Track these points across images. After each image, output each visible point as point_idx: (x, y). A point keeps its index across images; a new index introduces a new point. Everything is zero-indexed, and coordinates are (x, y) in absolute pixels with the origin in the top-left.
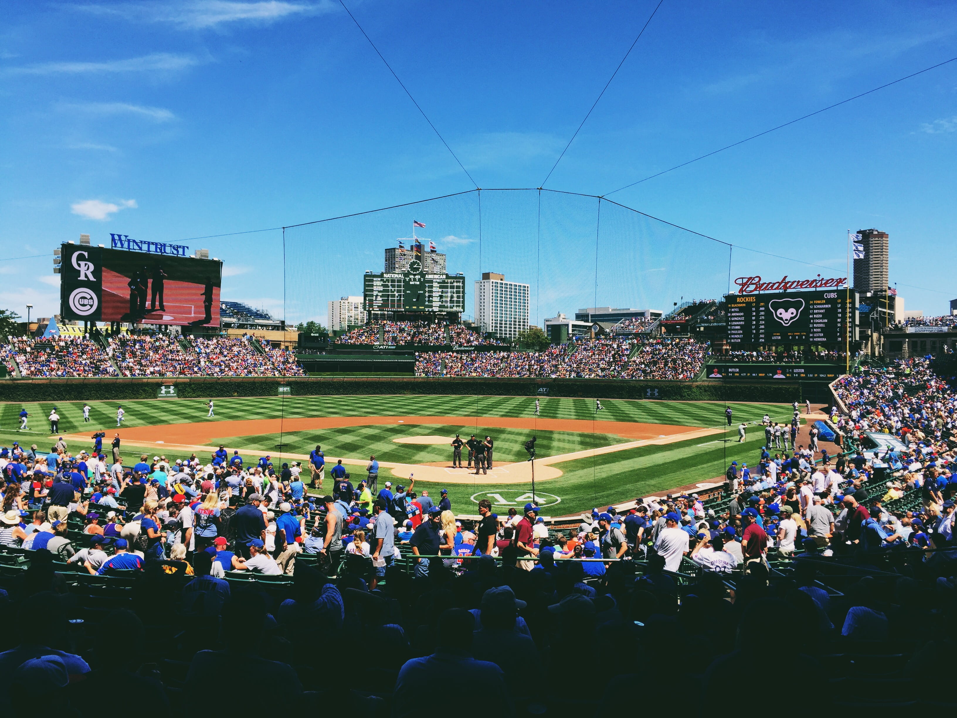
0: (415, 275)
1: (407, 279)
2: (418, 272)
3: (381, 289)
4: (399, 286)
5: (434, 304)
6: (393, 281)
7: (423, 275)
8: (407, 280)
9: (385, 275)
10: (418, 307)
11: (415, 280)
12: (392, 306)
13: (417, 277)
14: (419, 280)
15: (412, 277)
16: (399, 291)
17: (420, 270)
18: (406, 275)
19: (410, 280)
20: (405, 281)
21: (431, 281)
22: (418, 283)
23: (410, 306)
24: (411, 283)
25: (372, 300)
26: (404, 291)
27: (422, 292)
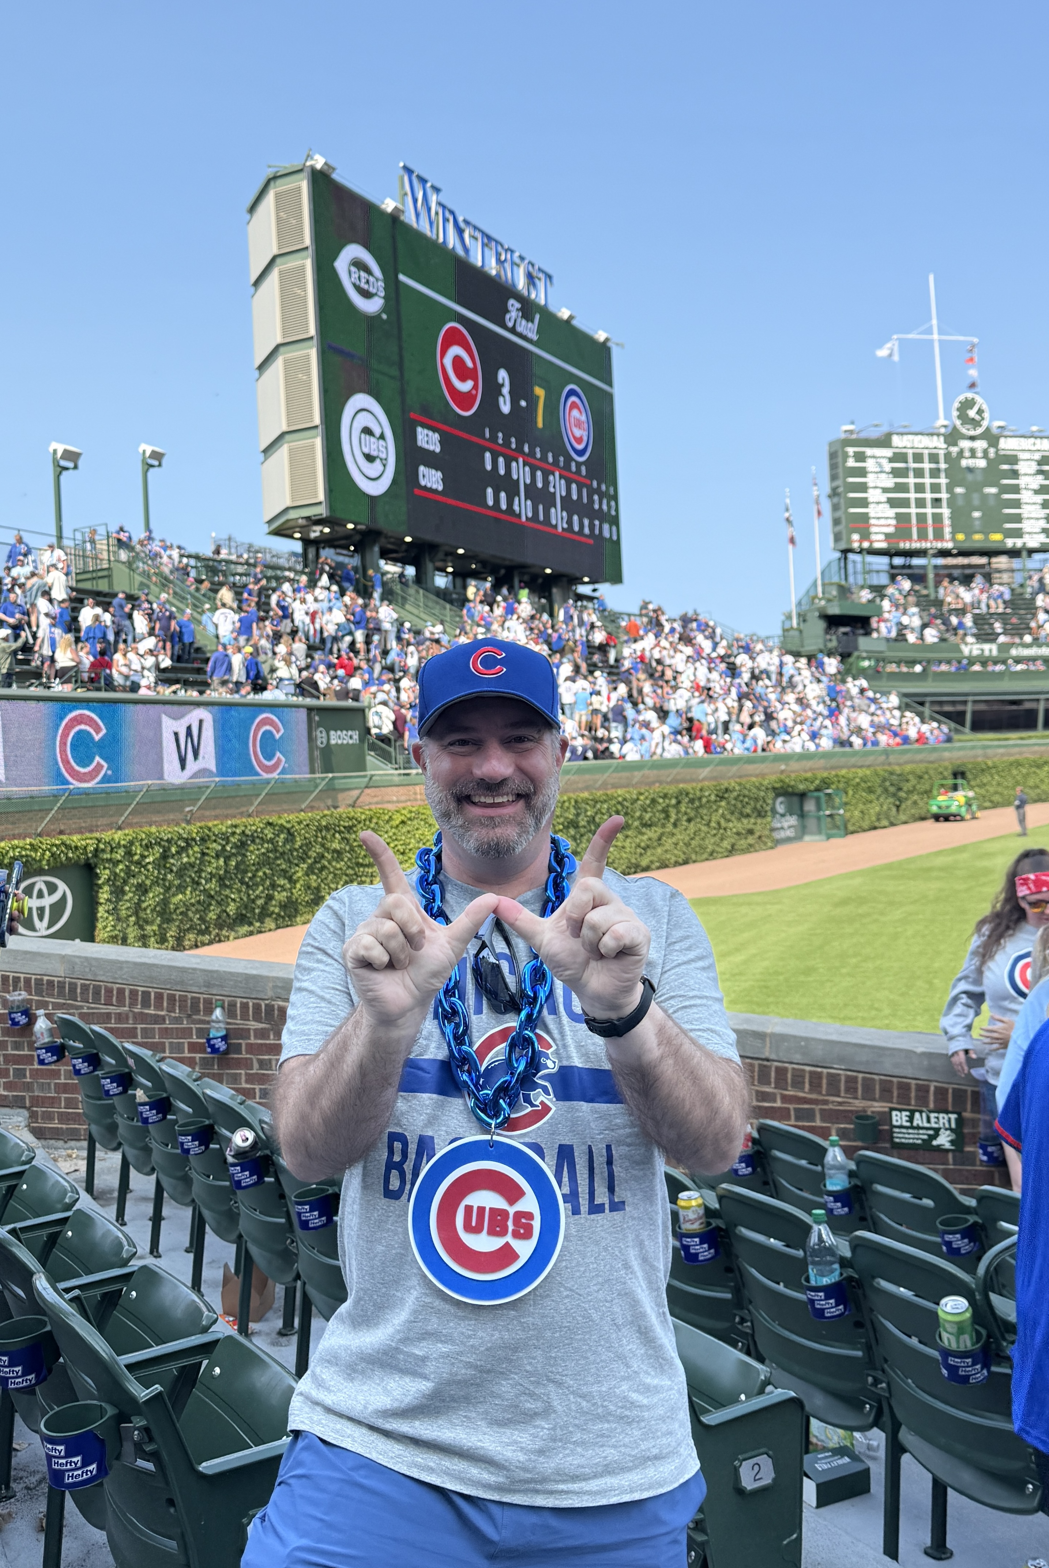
0: (972, 438)
1: (954, 450)
2: (979, 431)
3: (890, 482)
4: (935, 473)
5: (1026, 526)
6: (918, 458)
7: (992, 438)
8: (954, 455)
9: (896, 440)
10: (986, 534)
11: (973, 451)
12: (922, 536)
13: (981, 445)
14: (985, 452)
15: (965, 444)
16: (935, 488)
17: (985, 424)
18: (953, 436)
19: (961, 453)
20: (948, 455)
21: (1013, 460)
22: (982, 463)
23: (968, 535)
24: (964, 463)
25: (865, 517)
26: (950, 489)
27: (993, 490)
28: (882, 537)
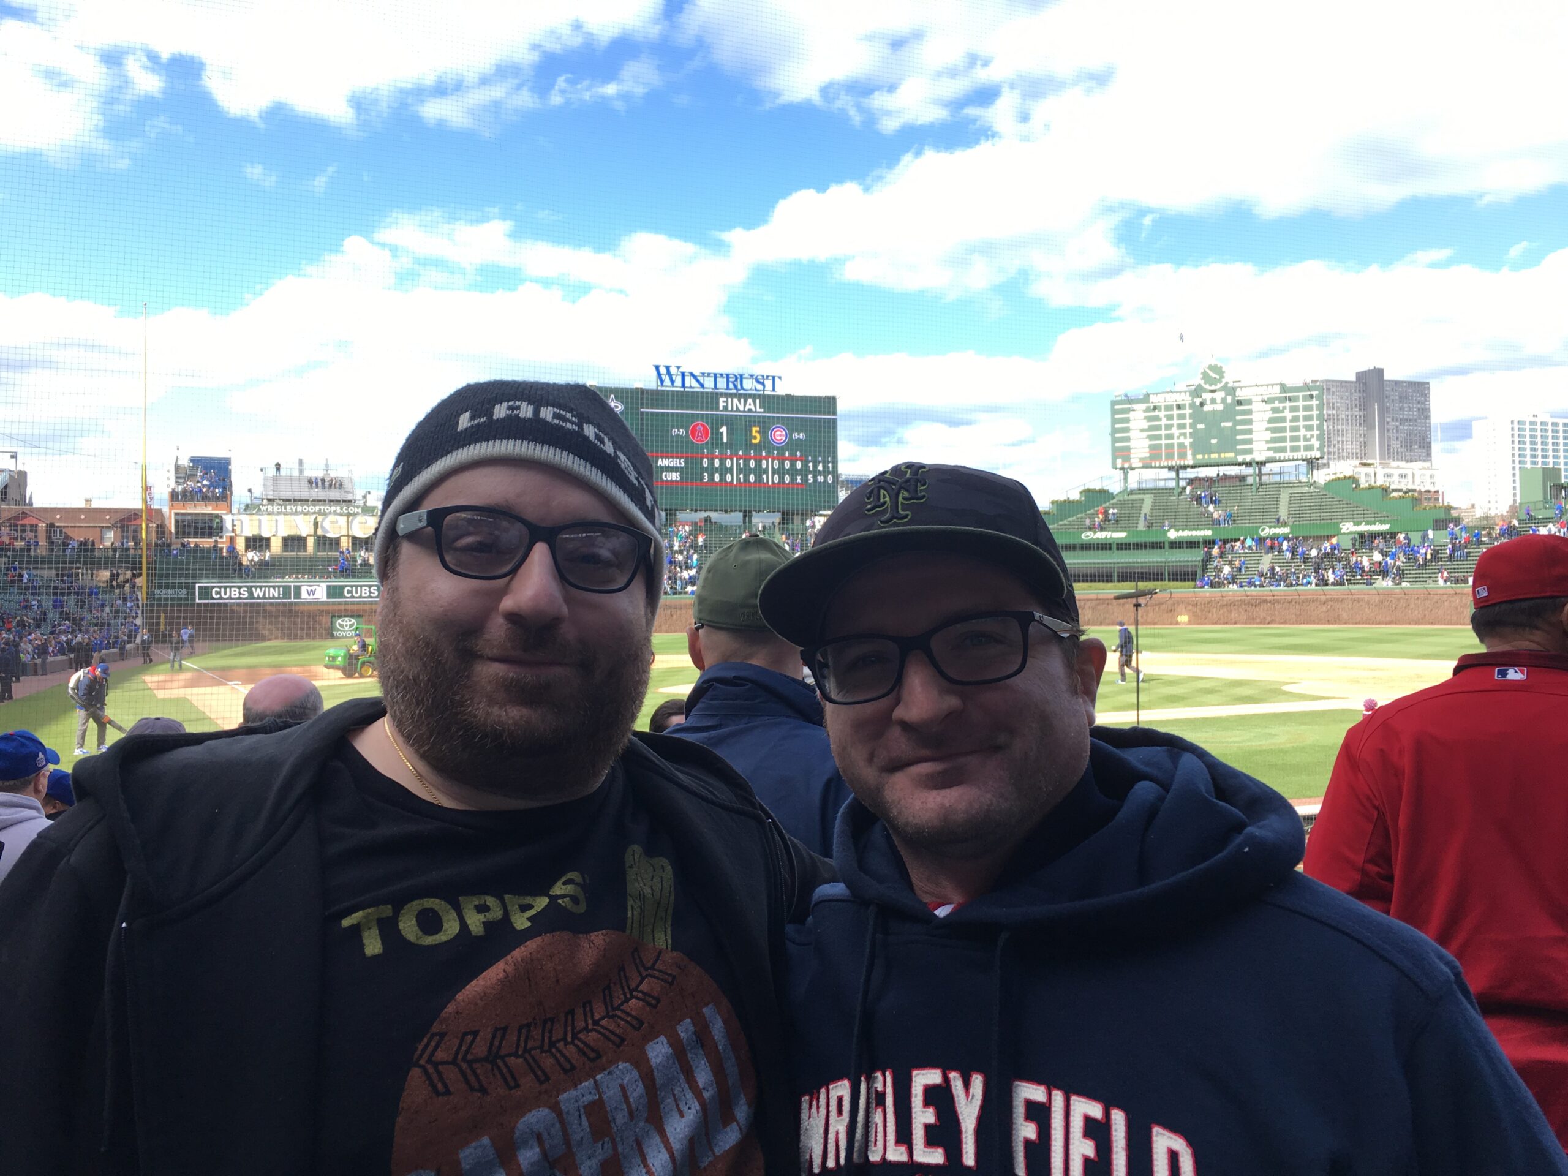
0: (1213, 391)
1: (1198, 401)
2: (1219, 386)
3: (1146, 424)
4: (1181, 417)
5: (1255, 446)
6: (1169, 408)
7: (1232, 391)
9: (1152, 398)
10: (1221, 452)
11: (1213, 401)
12: (1170, 456)
13: (1219, 395)
14: (1223, 400)
15: (1207, 396)
16: (1181, 426)
17: (1224, 381)
18: (1197, 392)
19: (1203, 402)
20: (1192, 405)
21: (1247, 402)
22: (1220, 407)
23: (1206, 454)
24: (1206, 408)
25: (1128, 449)
26: (1193, 426)
27: (1229, 424)
28: (1138, 460)
